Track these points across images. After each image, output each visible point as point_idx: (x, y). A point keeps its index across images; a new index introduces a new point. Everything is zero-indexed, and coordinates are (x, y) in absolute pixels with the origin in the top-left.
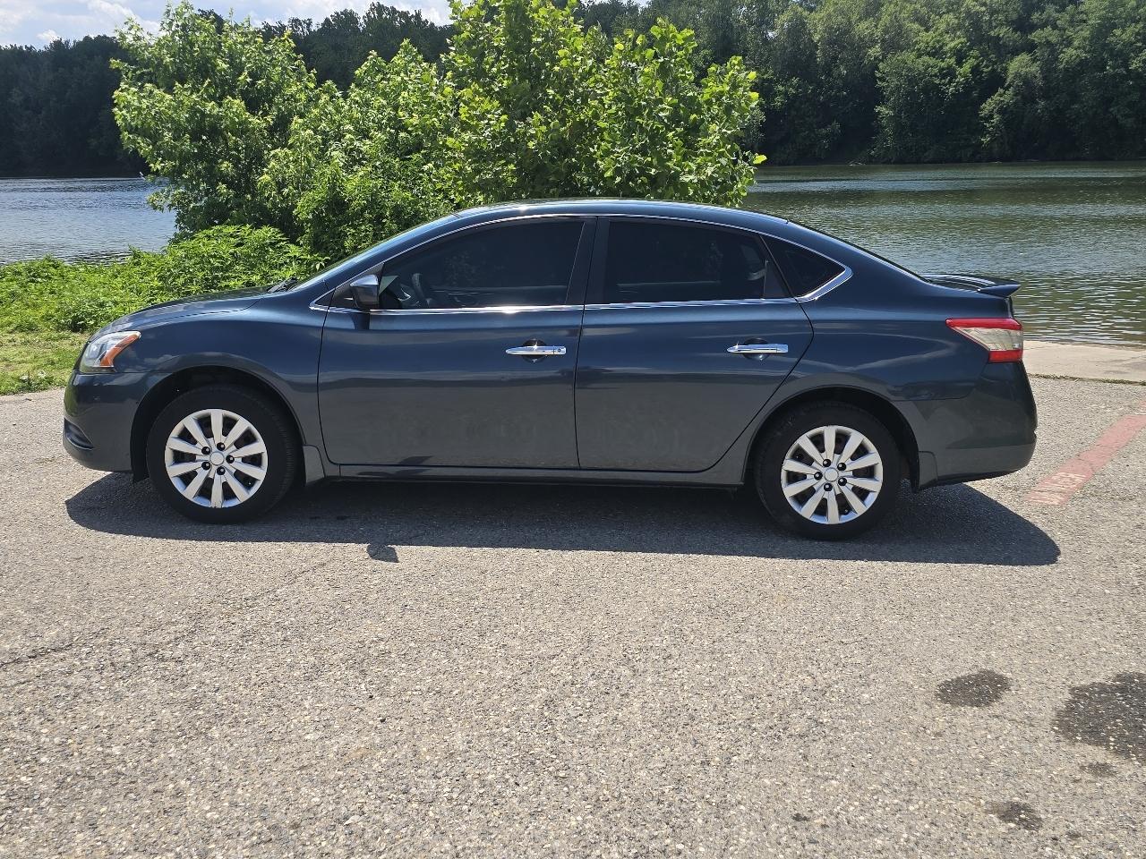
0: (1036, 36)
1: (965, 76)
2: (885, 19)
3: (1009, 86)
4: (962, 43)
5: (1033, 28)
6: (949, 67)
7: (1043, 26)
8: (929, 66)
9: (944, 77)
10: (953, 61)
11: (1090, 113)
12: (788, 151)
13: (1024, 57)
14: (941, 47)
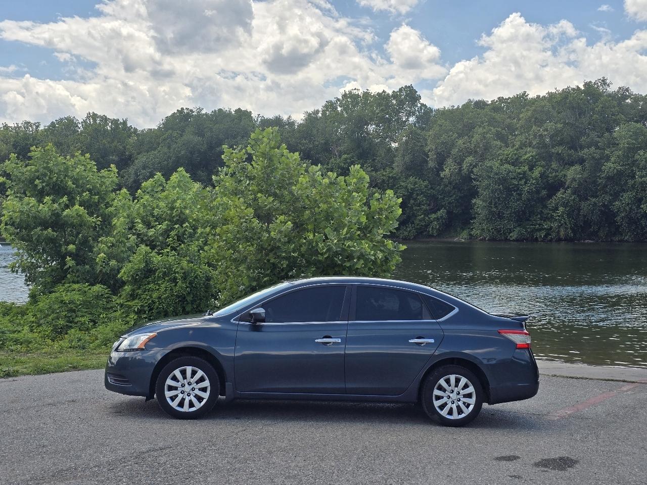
0: (584, 153)
1: (536, 179)
2: (476, 137)
3: (568, 187)
4: (532, 156)
5: (582, 148)
6: (525, 173)
7: (589, 147)
8: (510, 172)
9: (521, 179)
10: (526, 168)
11: (627, 208)
12: (409, 229)
13: (578, 167)
14: (517, 159)
